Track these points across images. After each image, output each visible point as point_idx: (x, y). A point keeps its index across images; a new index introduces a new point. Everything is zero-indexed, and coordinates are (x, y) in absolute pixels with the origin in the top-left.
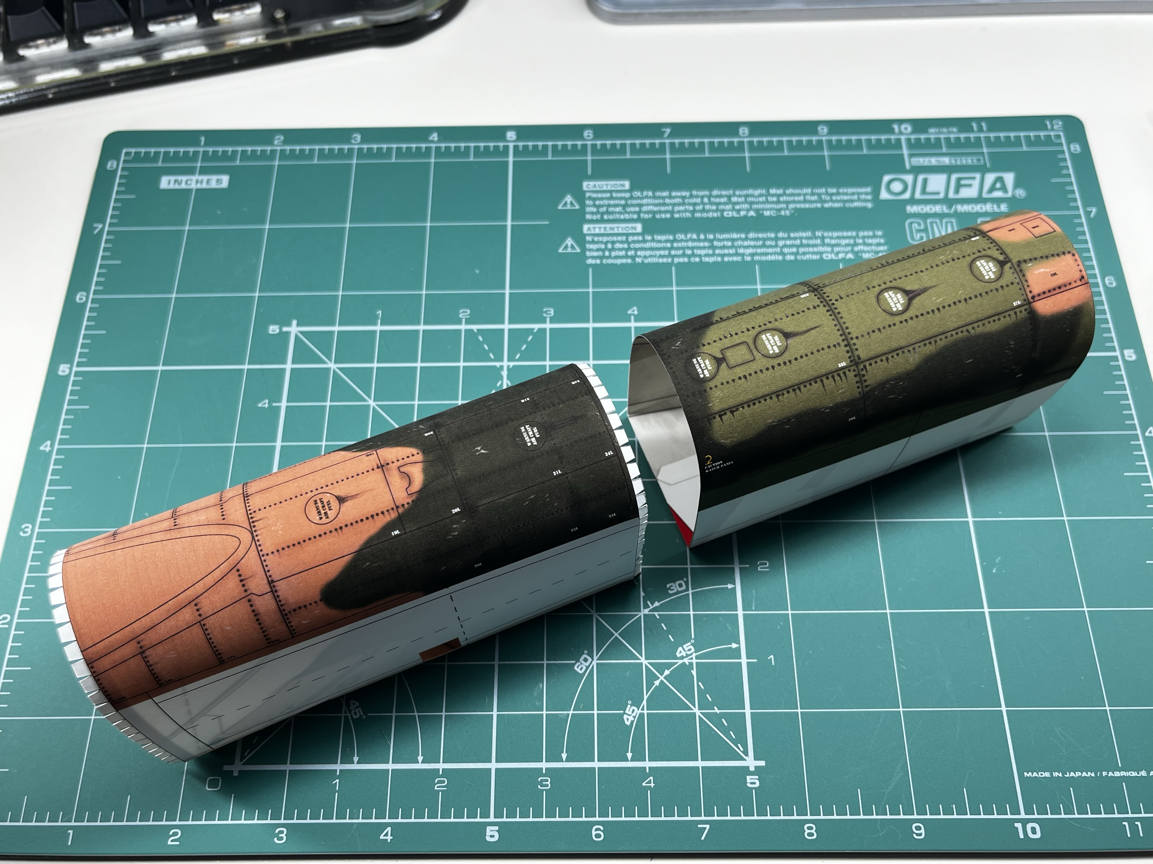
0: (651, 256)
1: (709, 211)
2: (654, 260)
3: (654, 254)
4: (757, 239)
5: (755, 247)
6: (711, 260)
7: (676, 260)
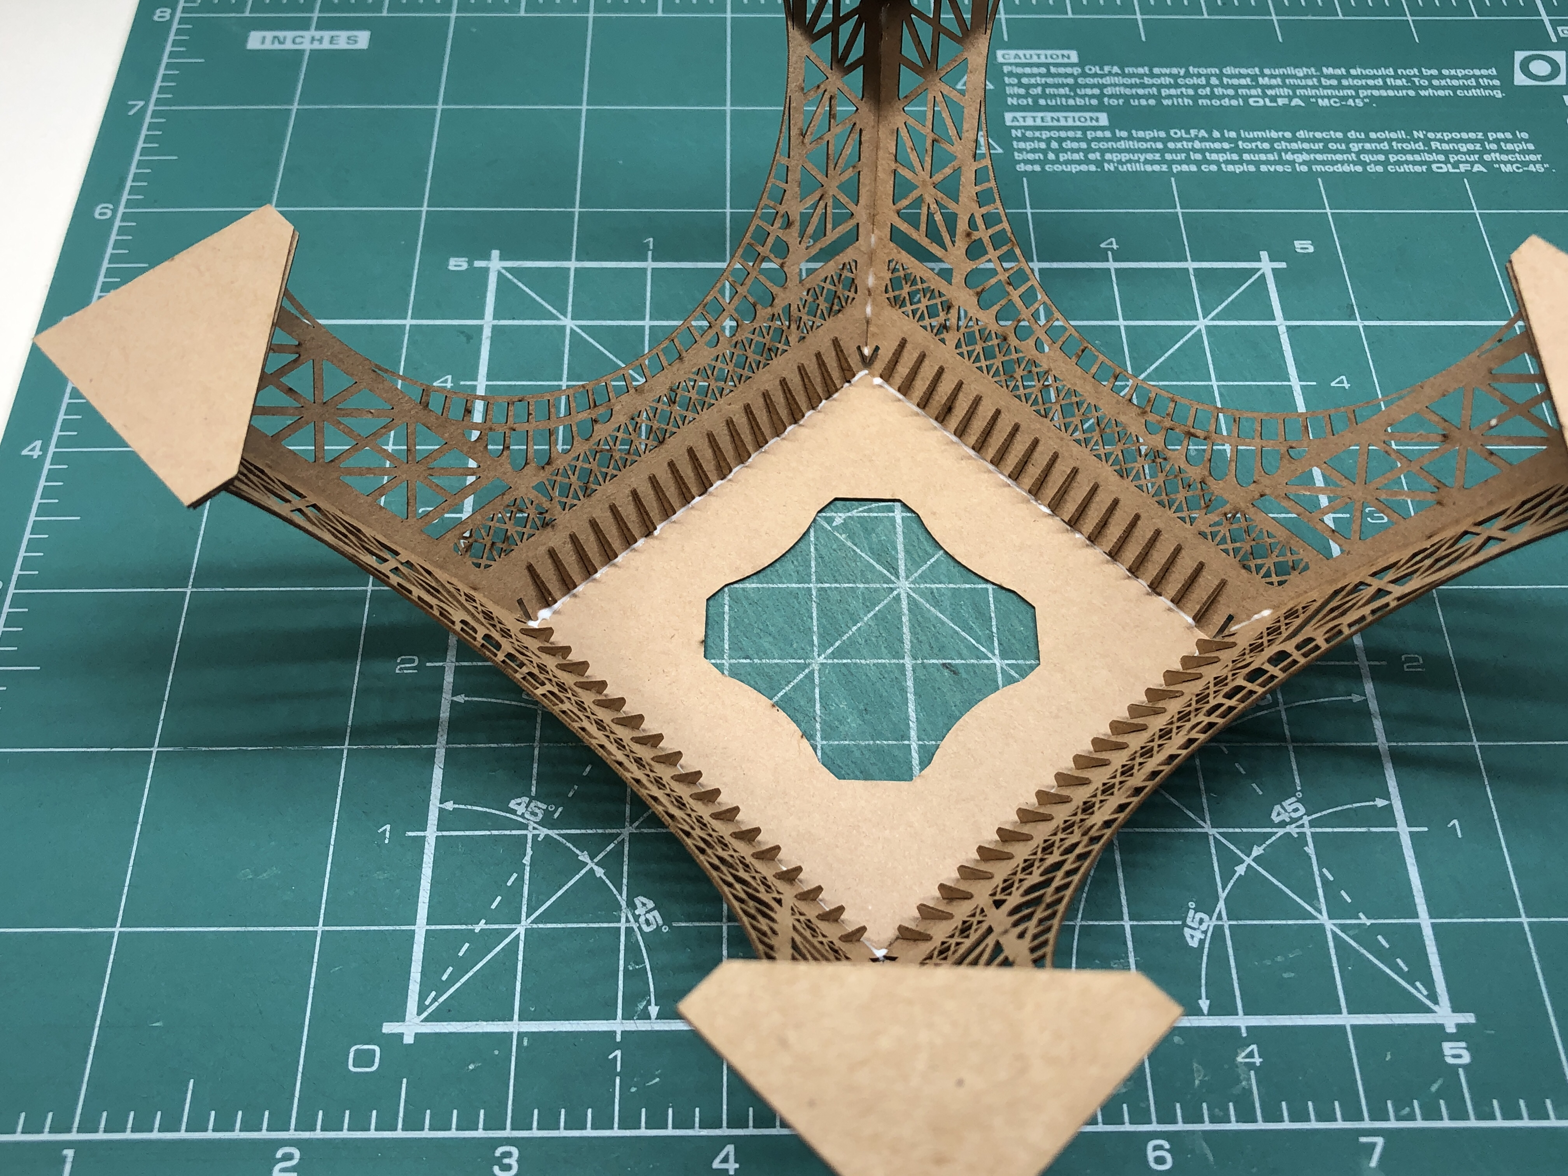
0: (1130, 161)
1: (1223, 96)
2: (1139, 167)
3: (1136, 158)
4: (1315, 140)
5: (1309, 151)
6: (1238, 169)
7: (1176, 168)
